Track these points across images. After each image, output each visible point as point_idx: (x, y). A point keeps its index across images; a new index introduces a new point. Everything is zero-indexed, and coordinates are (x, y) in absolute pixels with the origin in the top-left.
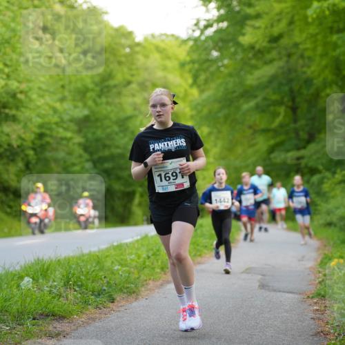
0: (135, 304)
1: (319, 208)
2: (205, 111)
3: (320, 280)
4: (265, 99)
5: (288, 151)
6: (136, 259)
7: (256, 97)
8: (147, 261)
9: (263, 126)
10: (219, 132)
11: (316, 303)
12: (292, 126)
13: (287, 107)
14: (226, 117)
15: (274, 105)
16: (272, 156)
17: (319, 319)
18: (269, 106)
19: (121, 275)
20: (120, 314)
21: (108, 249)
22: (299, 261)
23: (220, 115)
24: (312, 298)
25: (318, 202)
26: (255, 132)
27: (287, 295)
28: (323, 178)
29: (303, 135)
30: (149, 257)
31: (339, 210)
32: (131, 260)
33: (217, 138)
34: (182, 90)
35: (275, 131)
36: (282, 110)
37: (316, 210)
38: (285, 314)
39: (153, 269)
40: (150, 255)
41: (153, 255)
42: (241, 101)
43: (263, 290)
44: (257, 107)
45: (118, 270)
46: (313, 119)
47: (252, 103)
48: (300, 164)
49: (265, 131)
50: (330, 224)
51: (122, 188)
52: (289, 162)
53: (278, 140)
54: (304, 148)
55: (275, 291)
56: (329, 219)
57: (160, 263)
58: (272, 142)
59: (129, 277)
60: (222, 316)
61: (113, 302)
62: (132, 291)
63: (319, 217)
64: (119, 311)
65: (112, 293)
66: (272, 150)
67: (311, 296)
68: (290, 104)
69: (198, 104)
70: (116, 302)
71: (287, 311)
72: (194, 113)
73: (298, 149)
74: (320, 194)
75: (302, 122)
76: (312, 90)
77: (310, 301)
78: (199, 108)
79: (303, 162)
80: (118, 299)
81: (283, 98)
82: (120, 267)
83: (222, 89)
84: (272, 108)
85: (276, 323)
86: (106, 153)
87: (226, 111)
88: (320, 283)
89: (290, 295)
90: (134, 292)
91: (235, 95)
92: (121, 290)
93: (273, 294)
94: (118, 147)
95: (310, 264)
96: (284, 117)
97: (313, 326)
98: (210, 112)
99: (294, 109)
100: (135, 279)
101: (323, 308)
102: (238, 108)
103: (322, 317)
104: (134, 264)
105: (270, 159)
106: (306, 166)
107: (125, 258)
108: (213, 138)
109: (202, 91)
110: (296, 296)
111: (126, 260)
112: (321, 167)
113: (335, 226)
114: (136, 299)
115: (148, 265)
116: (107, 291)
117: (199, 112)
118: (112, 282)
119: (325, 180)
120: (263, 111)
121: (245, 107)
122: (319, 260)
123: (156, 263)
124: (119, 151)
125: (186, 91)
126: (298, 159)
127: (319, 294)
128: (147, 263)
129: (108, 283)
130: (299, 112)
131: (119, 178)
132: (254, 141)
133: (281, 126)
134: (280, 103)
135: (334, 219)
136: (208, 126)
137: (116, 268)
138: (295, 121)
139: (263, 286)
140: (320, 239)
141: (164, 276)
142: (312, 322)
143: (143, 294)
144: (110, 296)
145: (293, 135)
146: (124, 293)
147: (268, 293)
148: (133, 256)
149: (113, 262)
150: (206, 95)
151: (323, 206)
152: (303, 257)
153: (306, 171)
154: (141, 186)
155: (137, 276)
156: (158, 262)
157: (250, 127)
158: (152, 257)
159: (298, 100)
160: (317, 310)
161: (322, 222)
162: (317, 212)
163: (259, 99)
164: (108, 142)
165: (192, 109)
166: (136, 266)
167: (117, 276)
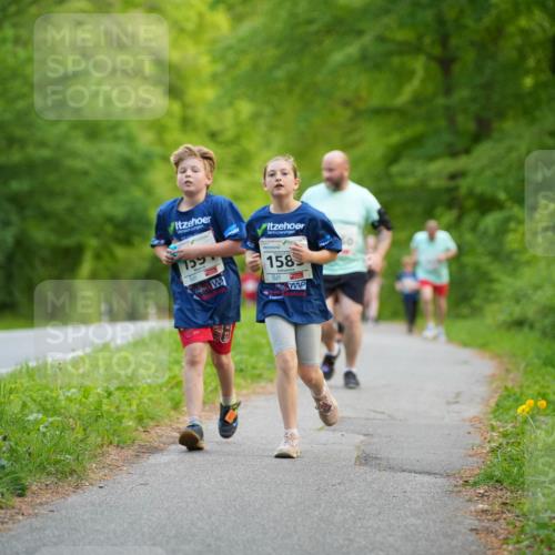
0: (73, 499)
1: (497, 286)
2: (245, 65)
3: (493, 445)
4: (381, 39)
5: (431, 158)
6: (79, 396)
7: (360, 33)
8: (105, 401)
9: (376, 100)
10: (277, 113)
11: (483, 495)
12: (441, 101)
13: (431, 57)
14: (292, 80)
15: (401, 53)
16: (395, 169)
17: (488, 531)
18: (390, 54)
19: (44, 434)
20: (36, 523)
21: (14, 376)
22: (449, 403)
23: (280, 73)
24: (475, 484)
25: (496, 275)
26: (358, 114)
27: (419, 478)
28: (508, 220)
29: (467, 124)
30: (110, 394)
31: (539, 293)
32: (69, 399)
33: (272, 128)
34: (192, 14)
35: (401, 112)
36: (419, 64)
37: (489, 291)
38: (413, 520)
39: (120, 420)
40: (112, 389)
41: (118, 389)
42: (328, 42)
43: (366, 468)
44: (364, 57)
45: (37, 422)
46: (488, 87)
47: (353, 49)
48: (456, 188)
49: (381, 112)
50: (519, 323)
51: (53, 239)
52: (433, 183)
53: (409, 132)
54: (467, 151)
55: (391, 468)
56: (517, 311)
57: (134, 407)
58: (395, 138)
59: (61, 437)
60: (272, 524)
61: (20, 495)
62: (67, 469)
63: (495, 307)
64: (36, 515)
65: (23, 475)
66: (394, 156)
67: (471, 480)
68: (437, 51)
69: (230, 48)
70: (28, 493)
71: (416, 514)
72: (219, 67)
73: (454, 154)
74: (499, 255)
75: (463, 93)
76: (487, 21)
77: (469, 492)
78: (231, 57)
79: (464, 185)
80: (34, 488)
81: (420, 38)
82: (40, 416)
83: (283, 14)
84: (396, 61)
85: (391, 539)
86: (16, 156)
87: (292, 66)
88: (493, 451)
89: (426, 479)
90: (72, 472)
91: (314, 28)
92: (42, 468)
93: (386, 475)
94: (42, 144)
95: (472, 410)
96: (423, 81)
97: (474, 548)
98: (256, 67)
99: (446, 63)
100: (76, 442)
101: (497, 508)
102: (321, 59)
103: (495, 526)
104: (74, 408)
105: (389, 176)
106: (471, 193)
107: (54, 395)
108: (262, 125)
109: (238, 19)
110: (440, 481)
111: (57, 400)
112: (502, 196)
113: (532, 327)
114: (77, 487)
115: (108, 412)
116: (7, 471)
117: (232, 66)
118: (21, 450)
119: (512, 225)
120: (377, 67)
121: (338, 57)
122: (493, 403)
123: (125, 408)
124: (45, 153)
125: (201, 15)
126: (453, 177)
127: (490, 477)
128: (105, 408)
129: (12, 451)
130: (456, 68)
131: (45, 216)
132: (356, 137)
133: (417, 101)
134: (415, 49)
135: (531, 312)
136: (252, 99)
137: (31, 418)
138: (448, 91)
139: (365, 459)
140: (496, 356)
141: (143, 436)
142: (472, 537)
143: (92, 475)
144: (17, 480)
145: (442, 123)
146: (49, 474)
147: (377, 474)
148: (73, 390)
149: (24, 405)
150: (246, 28)
151: (506, 283)
152: (458, 395)
153: (470, 203)
154: (97, 235)
155: (80, 436)
156: (130, 405)
157: (346, 104)
158: (117, 393)
159: (454, 41)
160: (484, 511)
161: (502, 317)
162: (492, 296)
163: (367, 39)
164: (18, 132)
165: (214, 60)
166: (79, 414)
167: (34, 435)
